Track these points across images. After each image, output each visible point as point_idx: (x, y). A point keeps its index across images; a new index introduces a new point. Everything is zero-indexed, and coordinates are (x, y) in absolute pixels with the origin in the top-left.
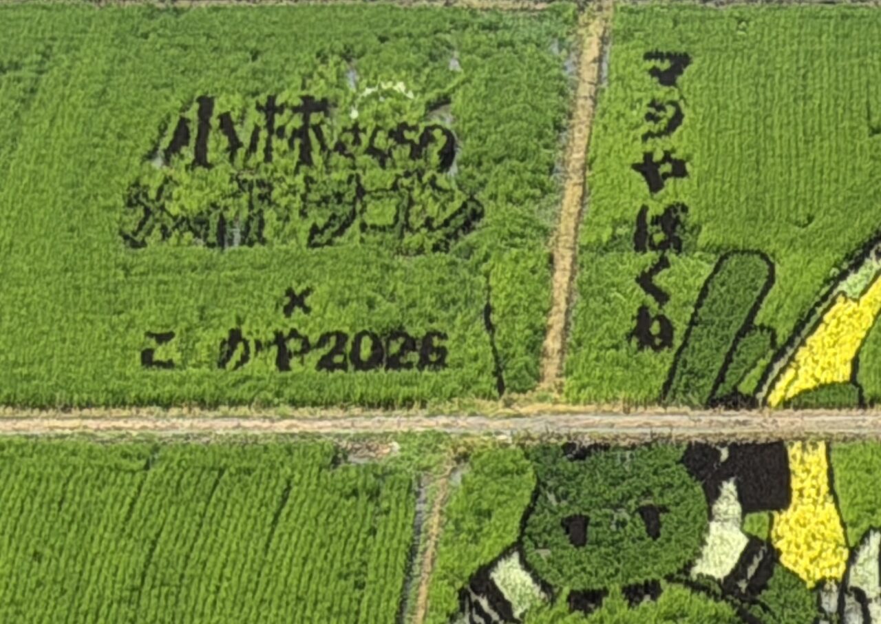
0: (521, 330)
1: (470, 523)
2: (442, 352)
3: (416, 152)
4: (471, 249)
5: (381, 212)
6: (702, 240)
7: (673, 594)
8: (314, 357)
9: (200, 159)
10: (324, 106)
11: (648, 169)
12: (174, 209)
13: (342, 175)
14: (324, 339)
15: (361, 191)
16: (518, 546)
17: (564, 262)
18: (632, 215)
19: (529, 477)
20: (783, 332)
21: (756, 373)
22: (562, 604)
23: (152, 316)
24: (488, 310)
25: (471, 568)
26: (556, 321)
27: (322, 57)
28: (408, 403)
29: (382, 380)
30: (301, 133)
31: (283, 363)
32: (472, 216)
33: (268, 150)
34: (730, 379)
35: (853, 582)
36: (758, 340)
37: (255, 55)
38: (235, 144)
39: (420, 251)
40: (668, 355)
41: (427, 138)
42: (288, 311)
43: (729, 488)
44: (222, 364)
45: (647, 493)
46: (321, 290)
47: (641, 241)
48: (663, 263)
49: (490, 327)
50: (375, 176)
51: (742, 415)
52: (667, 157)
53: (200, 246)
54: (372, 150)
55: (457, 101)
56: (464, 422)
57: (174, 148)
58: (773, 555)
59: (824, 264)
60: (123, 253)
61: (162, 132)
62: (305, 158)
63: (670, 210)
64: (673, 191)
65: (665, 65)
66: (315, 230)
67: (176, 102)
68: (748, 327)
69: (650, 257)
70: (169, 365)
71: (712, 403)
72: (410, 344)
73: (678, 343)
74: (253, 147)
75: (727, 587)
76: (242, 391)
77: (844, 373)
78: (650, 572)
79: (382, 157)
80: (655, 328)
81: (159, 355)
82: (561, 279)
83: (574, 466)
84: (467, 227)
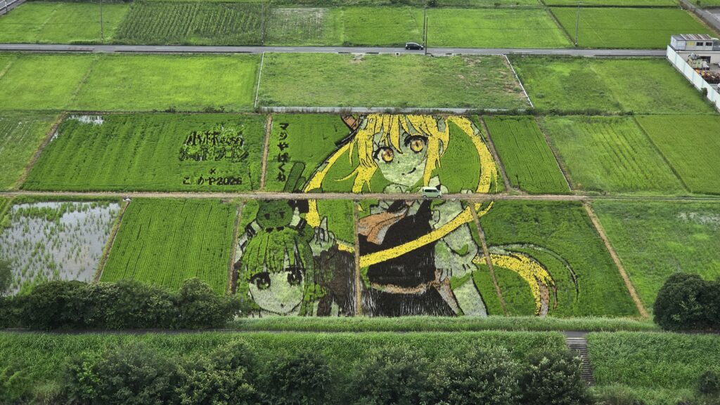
0: (256, 178)
1: (246, 215)
2: (241, 181)
3: (236, 142)
4: (246, 162)
5: (229, 154)
6: (291, 159)
7: (286, 229)
8: (216, 182)
9: (194, 144)
10: (217, 133)
11: (281, 146)
12: (189, 153)
13: (221, 147)
14: (218, 179)
15: (225, 150)
16: (256, 219)
17: (264, 164)
18: (277, 155)
19: (258, 206)
20: (307, 178)
21: (302, 186)
22: (265, 231)
23: (185, 174)
24: (250, 173)
25: (247, 223)
26: (263, 176)
27: (217, 124)
28: (234, 191)
29: (229, 187)
30: (213, 139)
31: (210, 183)
32: (246, 155)
33: (207, 142)
34: (297, 187)
35: (322, 227)
37: (204, 123)
38: (201, 141)
39: (237, 162)
41: (238, 140)
42: (211, 173)
43: (297, 208)
44: (199, 183)
45: (281, 209)
46: (218, 169)
47: (279, 160)
48: (284, 164)
49: (250, 177)
50: (228, 147)
52: (284, 144)
53: (194, 161)
54: (227, 142)
55: (243, 133)
56: (245, 195)
57: (189, 141)
58: (306, 222)
59: (315, 164)
60: (179, 162)
61: (187, 138)
62: (214, 143)
63: (285, 154)
64: (286, 150)
65: (283, 126)
66: (216, 158)
67: (189, 132)
69: (281, 163)
70: (188, 184)
71: (293, 192)
72: (235, 180)
73: (286, 180)
74: (204, 142)
76: (202, 189)
77: (319, 186)
78: (281, 225)
79: (229, 144)
80: (282, 177)
81: (187, 182)
82: (264, 167)
83: (266, 204)
84: (246, 157)
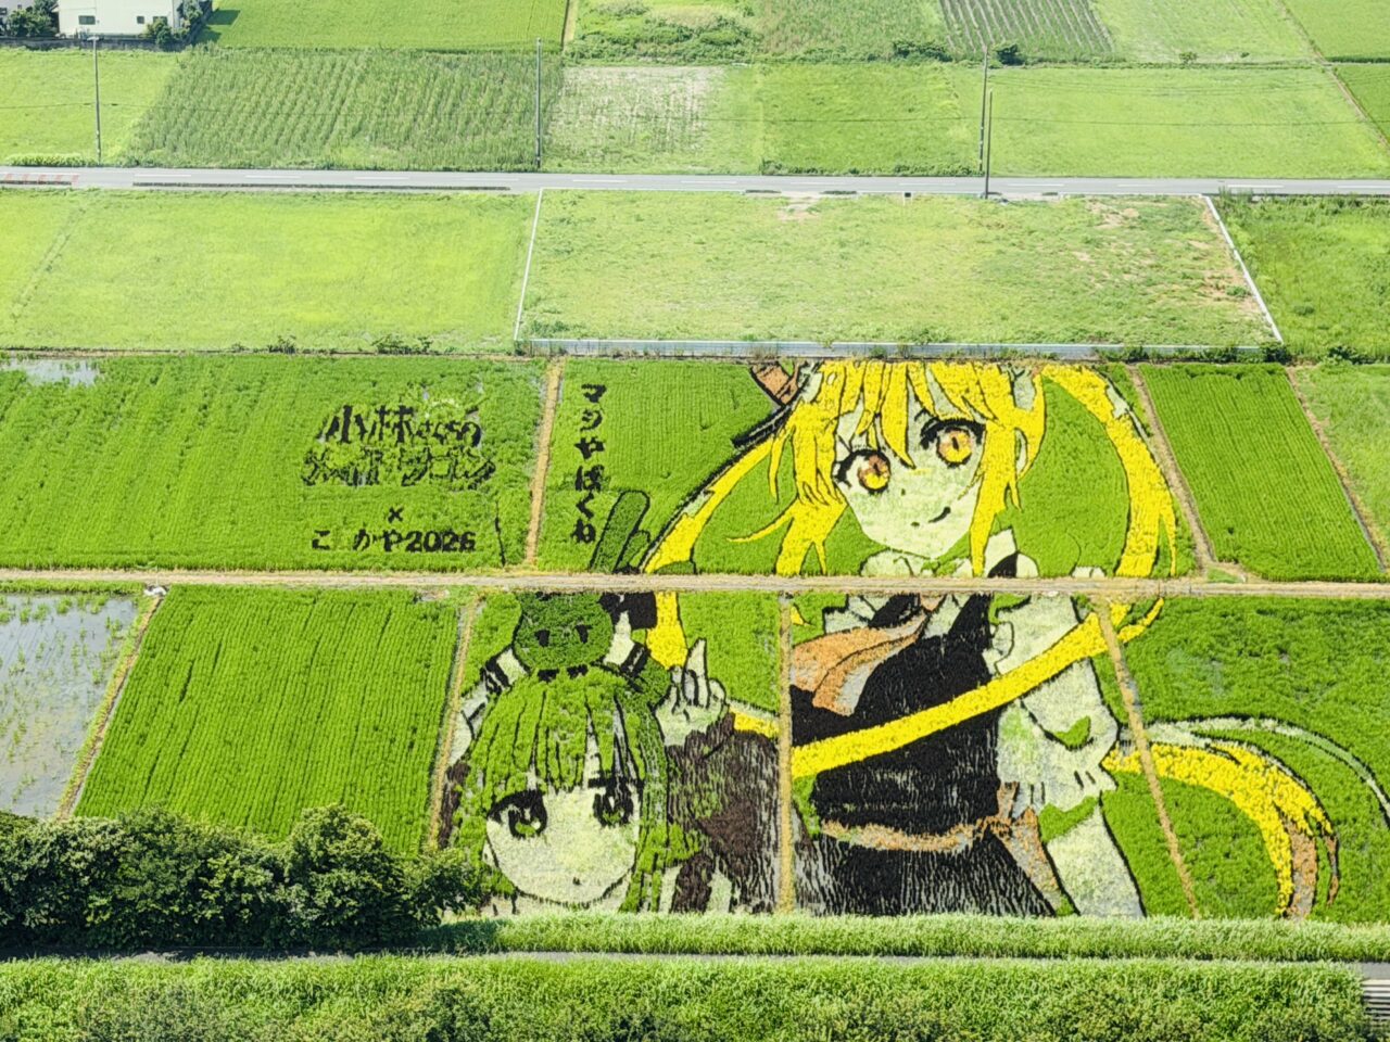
0: (515, 532)
1: (487, 633)
2: (473, 542)
3: (460, 436)
4: (488, 488)
5: (440, 468)
6: (611, 486)
7: (594, 672)
8: (405, 544)
9: (345, 439)
10: (410, 411)
11: (583, 446)
12: (330, 465)
13: (420, 448)
14: (409, 535)
15: (430, 457)
16: (512, 646)
17: (538, 495)
18: (575, 471)
19: (518, 612)
20: (654, 534)
21: (640, 555)
22: (535, 677)
23: (319, 522)
24: (497, 521)
25: (486, 658)
26: (533, 526)
27: (410, 385)
28: (454, 569)
29: (440, 557)
30: (398, 426)
31: (387, 547)
32: (489, 471)
33: (381, 434)
34: (626, 559)
35: (690, 667)
36: (641, 538)
37: (374, 384)
38: (363, 431)
39: (461, 489)
40: (592, 545)
41: (466, 429)
42: (391, 520)
43: (624, 616)
44: (355, 548)
45: (581, 619)
46: (408, 508)
47: (579, 485)
48: (591, 496)
49: (498, 529)
50: (438, 449)
51: (632, 577)
52: (593, 441)
53: (344, 485)
54: (436, 435)
55: (482, 409)
56: (484, 579)
57: (331, 432)
58: (647, 653)
59: (676, 498)
60: (303, 488)
61: (325, 423)
62: (401, 439)
63: (595, 468)
64: (597, 458)
65: (593, 392)
66: (405, 477)
67: (332, 408)
68: (635, 531)
69: (584, 493)
70: (327, 548)
71: (616, 571)
72: (455, 538)
73: (598, 539)
74: (373, 433)
75: (623, 669)
76: (366, 562)
77: (687, 556)
78: (582, 661)
79: (441, 438)
80: (586, 531)
81: (321, 543)
82: (536, 504)
83: (543, 604)
84: (487, 476)
